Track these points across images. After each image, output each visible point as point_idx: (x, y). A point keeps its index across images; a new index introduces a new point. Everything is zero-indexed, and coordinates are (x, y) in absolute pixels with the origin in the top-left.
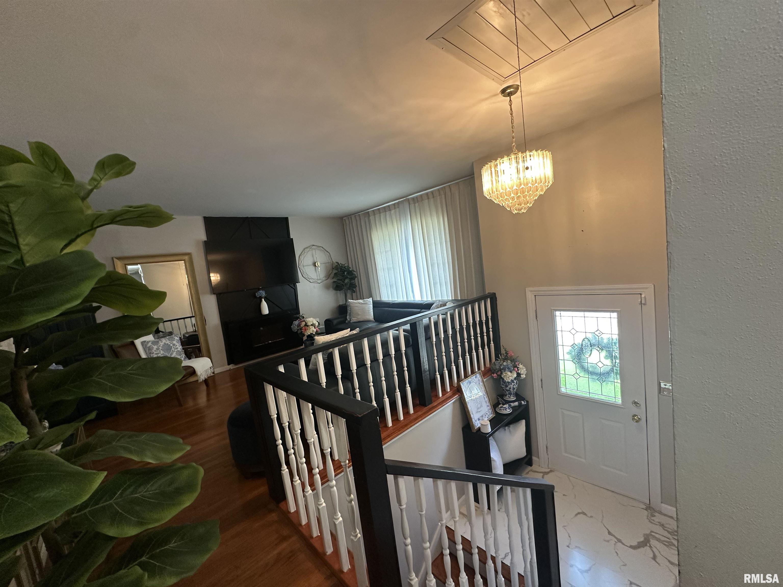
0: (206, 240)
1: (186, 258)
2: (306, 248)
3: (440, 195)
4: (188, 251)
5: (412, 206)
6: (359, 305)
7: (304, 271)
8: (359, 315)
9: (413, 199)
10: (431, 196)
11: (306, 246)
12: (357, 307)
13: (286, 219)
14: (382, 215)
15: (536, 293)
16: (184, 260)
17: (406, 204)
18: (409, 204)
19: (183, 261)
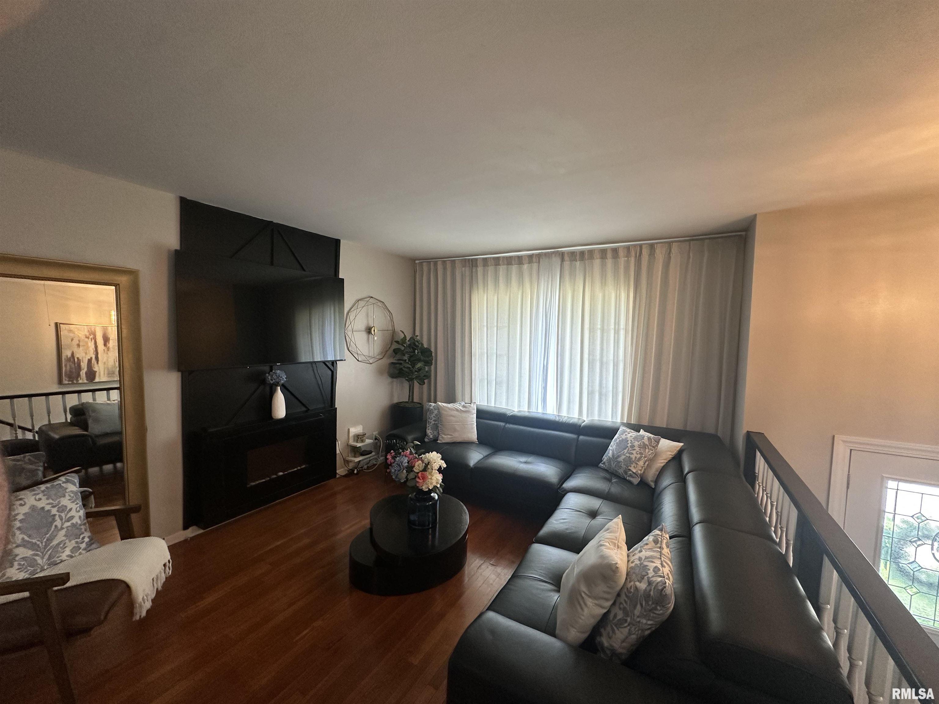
0: (178, 247)
1: (123, 280)
2: (360, 300)
3: (628, 255)
4: (131, 265)
5: (567, 264)
6: (456, 412)
7: (353, 339)
8: (455, 430)
9: (573, 253)
10: (609, 255)
11: (359, 297)
12: (454, 416)
13: (337, 242)
14: (502, 269)
15: (853, 446)
16: (116, 285)
17: (556, 261)
18: (563, 260)
19: (114, 287)
